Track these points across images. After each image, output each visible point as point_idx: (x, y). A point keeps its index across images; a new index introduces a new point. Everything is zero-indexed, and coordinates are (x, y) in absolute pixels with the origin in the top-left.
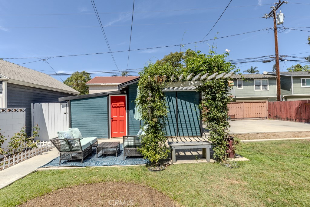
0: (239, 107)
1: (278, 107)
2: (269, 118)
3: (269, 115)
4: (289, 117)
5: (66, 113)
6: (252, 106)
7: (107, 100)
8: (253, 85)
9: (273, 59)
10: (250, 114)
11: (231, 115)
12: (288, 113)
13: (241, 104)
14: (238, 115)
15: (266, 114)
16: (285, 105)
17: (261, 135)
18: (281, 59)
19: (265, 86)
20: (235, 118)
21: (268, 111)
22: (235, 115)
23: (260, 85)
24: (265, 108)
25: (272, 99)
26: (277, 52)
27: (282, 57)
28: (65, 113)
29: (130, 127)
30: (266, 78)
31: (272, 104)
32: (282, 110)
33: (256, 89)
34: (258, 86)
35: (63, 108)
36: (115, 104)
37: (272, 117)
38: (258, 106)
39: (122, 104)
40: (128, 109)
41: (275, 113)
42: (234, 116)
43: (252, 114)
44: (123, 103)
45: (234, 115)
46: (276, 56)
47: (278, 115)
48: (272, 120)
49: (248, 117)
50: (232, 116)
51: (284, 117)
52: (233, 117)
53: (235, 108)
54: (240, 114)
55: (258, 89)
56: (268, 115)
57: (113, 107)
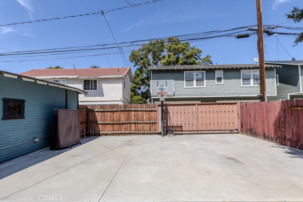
0: (190, 112)
2: (242, 131)
3: (242, 127)
4: (266, 133)
6: (211, 110)
8: (239, 78)
9: (254, 32)
10: (208, 124)
11: (175, 125)
12: (266, 125)
13: (193, 107)
14: (187, 125)
15: (237, 124)
16: (261, 109)
18: (267, 32)
19: (257, 79)
20: (182, 131)
21: (240, 119)
22: (183, 125)
23: (250, 79)
24: (235, 114)
26: (260, 19)
27: (269, 28)
30: (258, 68)
31: (244, 107)
32: (257, 118)
33: (243, 84)
34: (247, 79)
37: (245, 130)
38: (223, 111)
41: (249, 124)
42: (181, 127)
43: (212, 124)
45: (180, 125)
46: (258, 26)
47: (252, 127)
49: (204, 128)
50: (177, 127)
51: (260, 133)
52: (179, 129)
53: (183, 113)
54: (191, 124)
55: (246, 84)
56: (240, 126)
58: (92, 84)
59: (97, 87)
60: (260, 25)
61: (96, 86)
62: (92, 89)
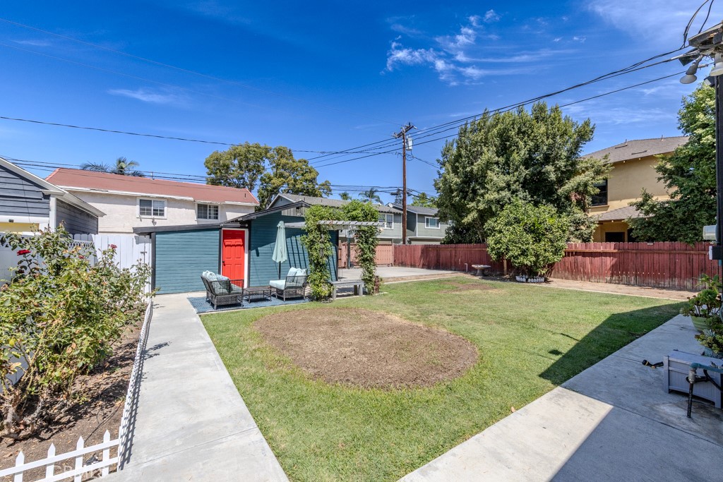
1: (404, 251)
2: (394, 265)
3: (394, 261)
4: (413, 263)
5: (144, 253)
7: (218, 235)
9: (400, 192)
15: (392, 261)
16: (410, 249)
17: (392, 280)
18: (408, 193)
19: (389, 223)
21: (393, 256)
23: (384, 222)
25: (397, 241)
26: (404, 184)
27: (409, 191)
28: (142, 253)
29: (251, 274)
30: (391, 213)
31: (397, 248)
32: (408, 254)
35: (137, 243)
36: (228, 242)
37: (397, 263)
38: (384, 250)
39: (239, 241)
40: (250, 249)
41: (401, 259)
44: (241, 240)
48: (397, 268)
57: (226, 246)
58: (210, 210)
59: (219, 216)
60: (404, 188)
61: (217, 214)
62: (210, 218)
